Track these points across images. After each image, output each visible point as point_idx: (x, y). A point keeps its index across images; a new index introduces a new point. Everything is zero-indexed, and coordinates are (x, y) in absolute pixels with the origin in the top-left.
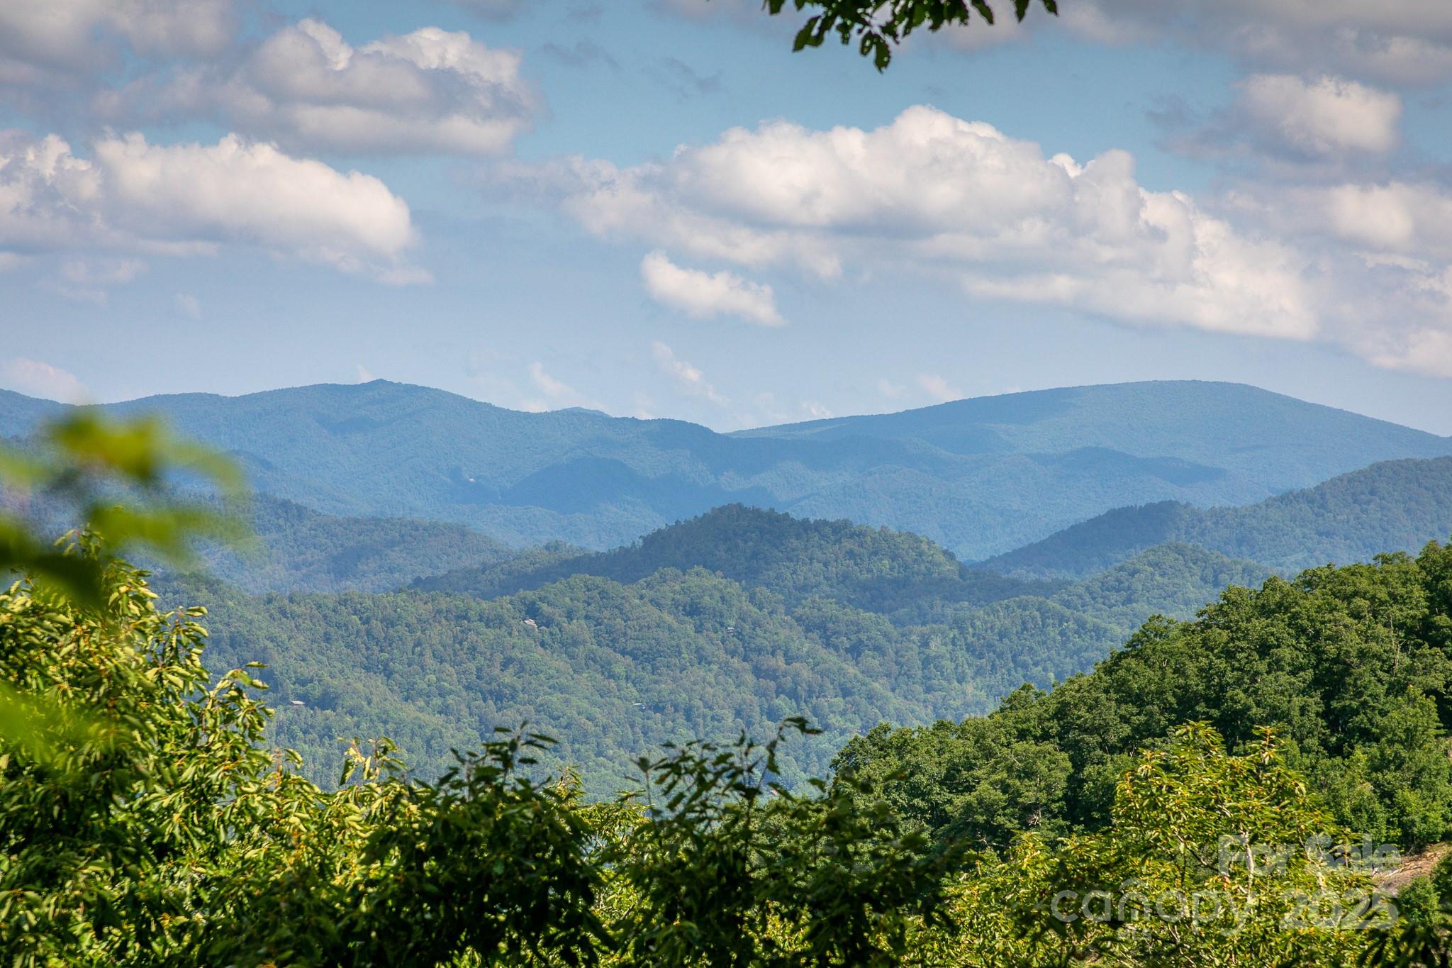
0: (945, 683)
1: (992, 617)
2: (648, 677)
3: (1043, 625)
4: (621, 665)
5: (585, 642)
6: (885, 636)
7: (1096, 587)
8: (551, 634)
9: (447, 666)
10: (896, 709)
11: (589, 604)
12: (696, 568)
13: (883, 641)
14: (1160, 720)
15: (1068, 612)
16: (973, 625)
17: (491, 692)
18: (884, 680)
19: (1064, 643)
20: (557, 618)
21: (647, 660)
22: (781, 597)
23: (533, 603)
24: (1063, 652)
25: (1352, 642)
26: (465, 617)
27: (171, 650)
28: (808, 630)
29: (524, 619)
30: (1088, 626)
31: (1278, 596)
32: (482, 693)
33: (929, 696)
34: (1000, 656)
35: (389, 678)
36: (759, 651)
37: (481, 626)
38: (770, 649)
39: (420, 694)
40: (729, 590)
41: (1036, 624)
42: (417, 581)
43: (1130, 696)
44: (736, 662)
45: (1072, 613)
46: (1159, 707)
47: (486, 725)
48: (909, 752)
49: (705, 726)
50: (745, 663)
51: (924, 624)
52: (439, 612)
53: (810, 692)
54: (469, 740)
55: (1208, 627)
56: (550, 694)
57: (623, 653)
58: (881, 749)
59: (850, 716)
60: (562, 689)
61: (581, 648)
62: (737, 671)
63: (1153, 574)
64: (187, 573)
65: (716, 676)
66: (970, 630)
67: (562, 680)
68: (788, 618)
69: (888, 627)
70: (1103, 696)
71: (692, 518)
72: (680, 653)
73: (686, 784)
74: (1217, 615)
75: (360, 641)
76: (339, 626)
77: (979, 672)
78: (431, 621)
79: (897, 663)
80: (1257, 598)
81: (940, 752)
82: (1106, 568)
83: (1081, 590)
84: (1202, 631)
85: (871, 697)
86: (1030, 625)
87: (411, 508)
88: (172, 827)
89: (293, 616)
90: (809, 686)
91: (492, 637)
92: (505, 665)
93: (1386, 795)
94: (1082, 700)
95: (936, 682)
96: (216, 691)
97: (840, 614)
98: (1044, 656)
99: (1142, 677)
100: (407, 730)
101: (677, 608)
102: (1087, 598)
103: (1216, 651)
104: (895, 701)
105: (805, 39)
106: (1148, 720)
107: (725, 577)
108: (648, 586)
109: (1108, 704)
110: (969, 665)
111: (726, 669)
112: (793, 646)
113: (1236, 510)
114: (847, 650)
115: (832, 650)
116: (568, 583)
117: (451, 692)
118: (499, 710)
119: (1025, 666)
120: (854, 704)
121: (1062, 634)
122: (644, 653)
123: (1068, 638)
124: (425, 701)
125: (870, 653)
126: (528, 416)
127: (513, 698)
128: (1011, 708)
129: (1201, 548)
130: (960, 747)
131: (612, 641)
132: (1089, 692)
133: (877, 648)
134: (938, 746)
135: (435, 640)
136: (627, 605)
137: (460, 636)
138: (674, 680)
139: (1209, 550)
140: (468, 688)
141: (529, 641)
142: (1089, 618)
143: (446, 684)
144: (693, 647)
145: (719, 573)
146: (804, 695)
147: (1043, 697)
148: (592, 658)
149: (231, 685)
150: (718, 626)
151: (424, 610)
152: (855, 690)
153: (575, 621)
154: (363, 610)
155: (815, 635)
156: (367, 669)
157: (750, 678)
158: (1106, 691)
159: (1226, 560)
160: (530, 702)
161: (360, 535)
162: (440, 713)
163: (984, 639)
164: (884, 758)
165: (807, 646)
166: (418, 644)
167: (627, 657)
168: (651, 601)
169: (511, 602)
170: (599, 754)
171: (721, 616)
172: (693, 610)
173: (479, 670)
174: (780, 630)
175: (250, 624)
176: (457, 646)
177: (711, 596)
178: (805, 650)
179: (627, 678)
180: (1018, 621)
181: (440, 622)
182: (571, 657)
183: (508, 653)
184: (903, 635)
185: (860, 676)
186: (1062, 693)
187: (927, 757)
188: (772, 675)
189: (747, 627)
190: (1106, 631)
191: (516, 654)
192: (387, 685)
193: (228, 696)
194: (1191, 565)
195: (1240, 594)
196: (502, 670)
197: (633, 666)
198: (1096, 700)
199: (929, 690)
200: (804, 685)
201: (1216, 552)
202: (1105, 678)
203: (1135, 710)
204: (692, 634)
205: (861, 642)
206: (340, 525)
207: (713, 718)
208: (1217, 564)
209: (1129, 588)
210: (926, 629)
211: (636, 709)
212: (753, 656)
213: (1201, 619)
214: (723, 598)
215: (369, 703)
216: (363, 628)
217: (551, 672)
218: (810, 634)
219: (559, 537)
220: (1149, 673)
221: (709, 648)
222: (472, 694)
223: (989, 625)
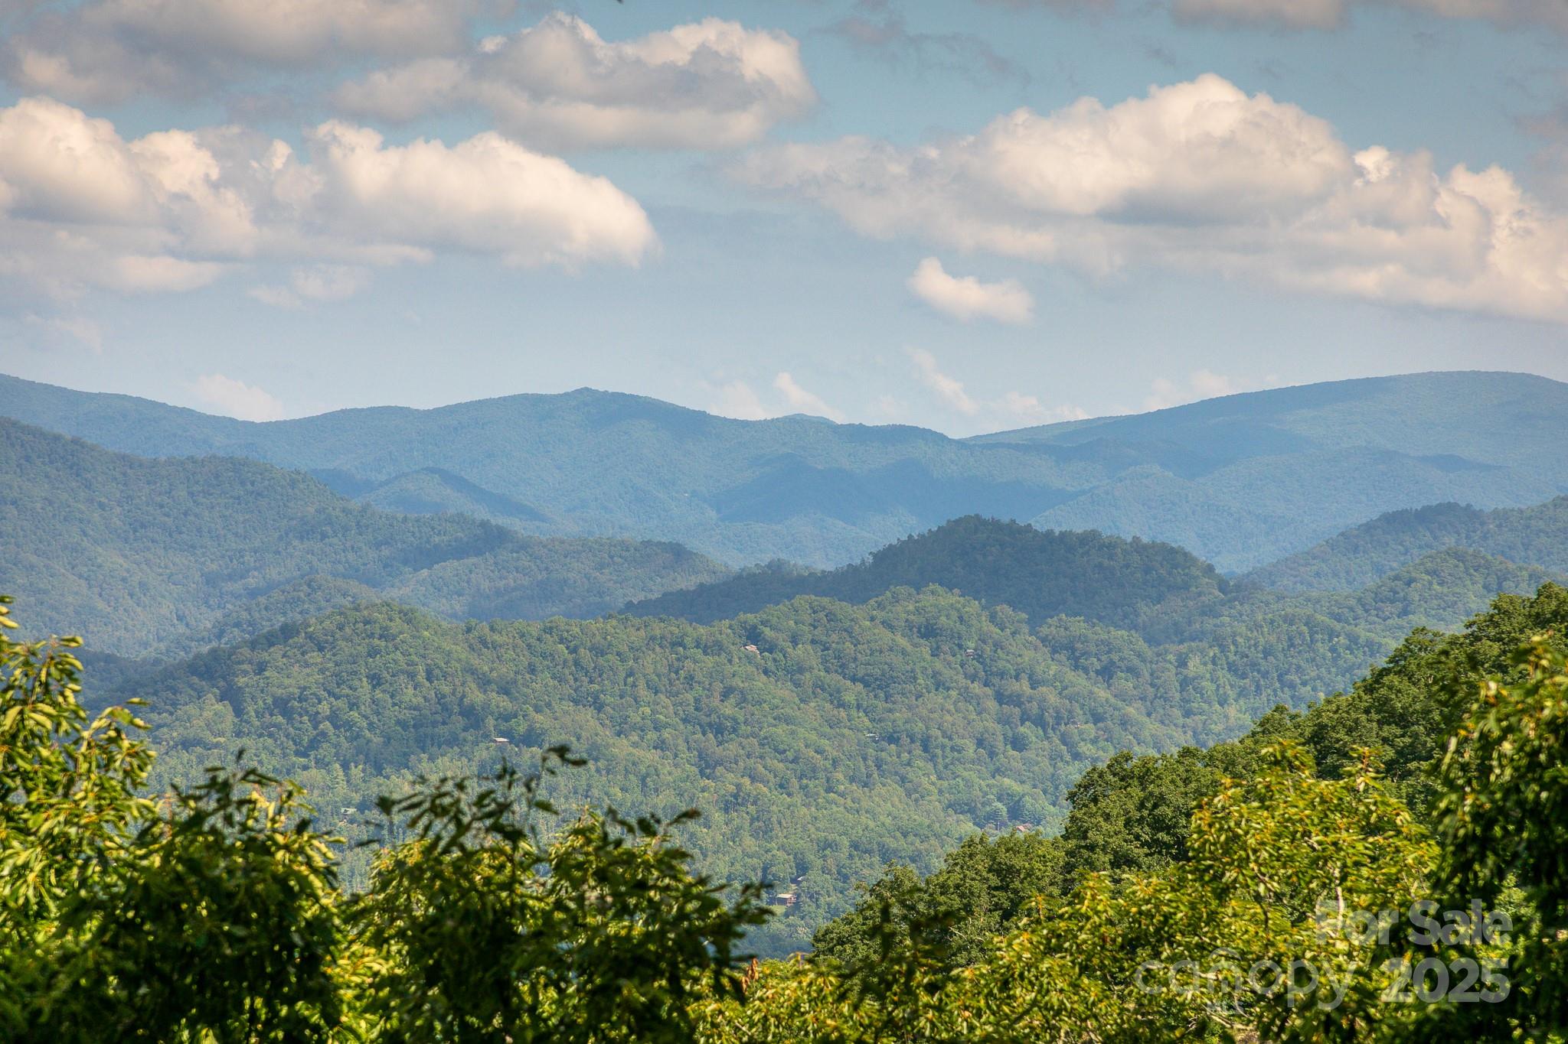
0: (1205, 706)
1: (1255, 633)
2: (881, 705)
3: (1311, 641)
4: (852, 693)
5: (811, 668)
6: (1139, 656)
7: (1369, 599)
8: (775, 660)
9: (663, 697)
10: (1152, 736)
11: (815, 628)
12: (932, 586)
13: (1136, 661)
14: (1426, 742)
15: (1338, 626)
16: (1235, 643)
17: (710, 725)
18: (1139, 704)
19: (1334, 660)
20: (781, 642)
21: (880, 687)
22: (1024, 616)
23: (755, 627)
24: (1333, 670)
26: (681, 644)
27: (40, 685)
28: (1054, 651)
29: (745, 645)
30: (1360, 641)
31: (1554, 604)
32: (701, 726)
33: (1188, 721)
34: (1265, 675)
35: (599, 711)
36: (1002, 675)
37: (698, 653)
38: (1013, 673)
39: (634, 728)
40: (967, 609)
41: (1304, 640)
42: (630, 605)
43: (1393, 717)
44: (976, 688)
45: (1343, 628)
46: (1425, 728)
47: (706, 761)
48: (1152, 782)
49: (944, 757)
50: (987, 689)
51: (1181, 642)
52: (653, 638)
53: (1058, 719)
54: (688, 776)
55: (1478, 639)
56: (775, 726)
57: (854, 680)
58: (1122, 780)
59: (1102, 744)
60: (788, 720)
61: (808, 675)
62: (978, 697)
63: (1431, 583)
64: (378, 601)
65: (955, 703)
66: (1232, 648)
67: (788, 710)
68: (1032, 639)
69: (1142, 645)
70: (1363, 717)
71: (926, 532)
72: (915, 678)
74: (1488, 626)
75: (567, 671)
76: (544, 656)
77: (1242, 693)
78: (644, 649)
79: (1152, 685)
80: (1531, 607)
81: (1186, 781)
82: (1380, 577)
83: (1353, 602)
84: (1471, 644)
85: (1124, 723)
86: (1298, 641)
87: (621, 528)
89: (495, 646)
90: (1057, 712)
91: (711, 665)
92: (725, 695)
94: (1340, 721)
95: (1195, 705)
96: (91, 731)
97: (1089, 633)
98: (1313, 674)
99: (1406, 696)
100: (621, 768)
101: (911, 630)
102: (1360, 611)
103: (1486, 665)
104: (1151, 727)
106: (1413, 743)
107: (962, 595)
108: (879, 606)
109: (1369, 726)
110: (1232, 686)
111: (966, 696)
112: (1039, 669)
113: (1521, 511)
114: (1097, 672)
115: (1081, 672)
116: (792, 605)
117: (667, 725)
118: (720, 744)
119: (1292, 686)
120: (1106, 730)
121: (1333, 650)
122: (876, 679)
123: (1339, 655)
124: (639, 735)
125: (1123, 675)
126: (745, 424)
127: (735, 730)
128: (1263, 732)
129: (1483, 553)
131: (840, 667)
132: (1348, 712)
133: (1131, 670)
134: (1184, 775)
135: (650, 669)
136: (856, 628)
137: (676, 664)
138: (910, 708)
139: (1493, 555)
140: (685, 721)
141: (751, 669)
142: (1362, 632)
143: (661, 717)
144: (930, 671)
145: (956, 591)
146: (1051, 721)
147: (1299, 719)
148: (819, 686)
149: (110, 725)
150: (956, 648)
151: (638, 637)
152: (1107, 715)
153: (800, 646)
154: (570, 638)
155: (1062, 657)
156: (576, 702)
157: (992, 705)
158: (1367, 711)
159: (1511, 566)
160: (754, 735)
161: (566, 557)
162: (655, 748)
163: (1247, 657)
164: (1125, 789)
165: (1054, 668)
166: (631, 674)
167: (857, 684)
168: (883, 623)
169: (730, 627)
170: (829, 790)
171: (960, 638)
172: (929, 631)
173: (697, 700)
174: (1025, 652)
175: (448, 655)
176: (673, 675)
177: (948, 616)
178: (1052, 673)
179: (859, 707)
180: (1284, 637)
181: (654, 650)
182: (797, 685)
183: (728, 682)
184: (1158, 655)
185: (1113, 700)
186: (1319, 716)
187: (1172, 787)
188: (1016, 700)
189: (988, 649)
190: (1380, 645)
191: (737, 682)
192: (598, 719)
193: (105, 736)
194: (1472, 571)
195: (1512, 602)
196: (722, 701)
197: (864, 694)
198: (1356, 721)
199: (1188, 714)
200: (1051, 711)
201: (1500, 558)
202: (1366, 697)
203: (1399, 732)
204: (928, 657)
205: (1112, 663)
206: (544, 546)
207: (952, 749)
208: (1500, 570)
209: (1405, 599)
210: (1183, 648)
211: (869, 740)
212: (996, 680)
213: (1469, 631)
214: (961, 619)
215: (578, 739)
216: (570, 657)
217: (776, 701)
218: (1056, 656)
219: (782, 556)
220: (1414, 690)
221: (947, 673)
222: (690, 727)
223: (1252, 642)
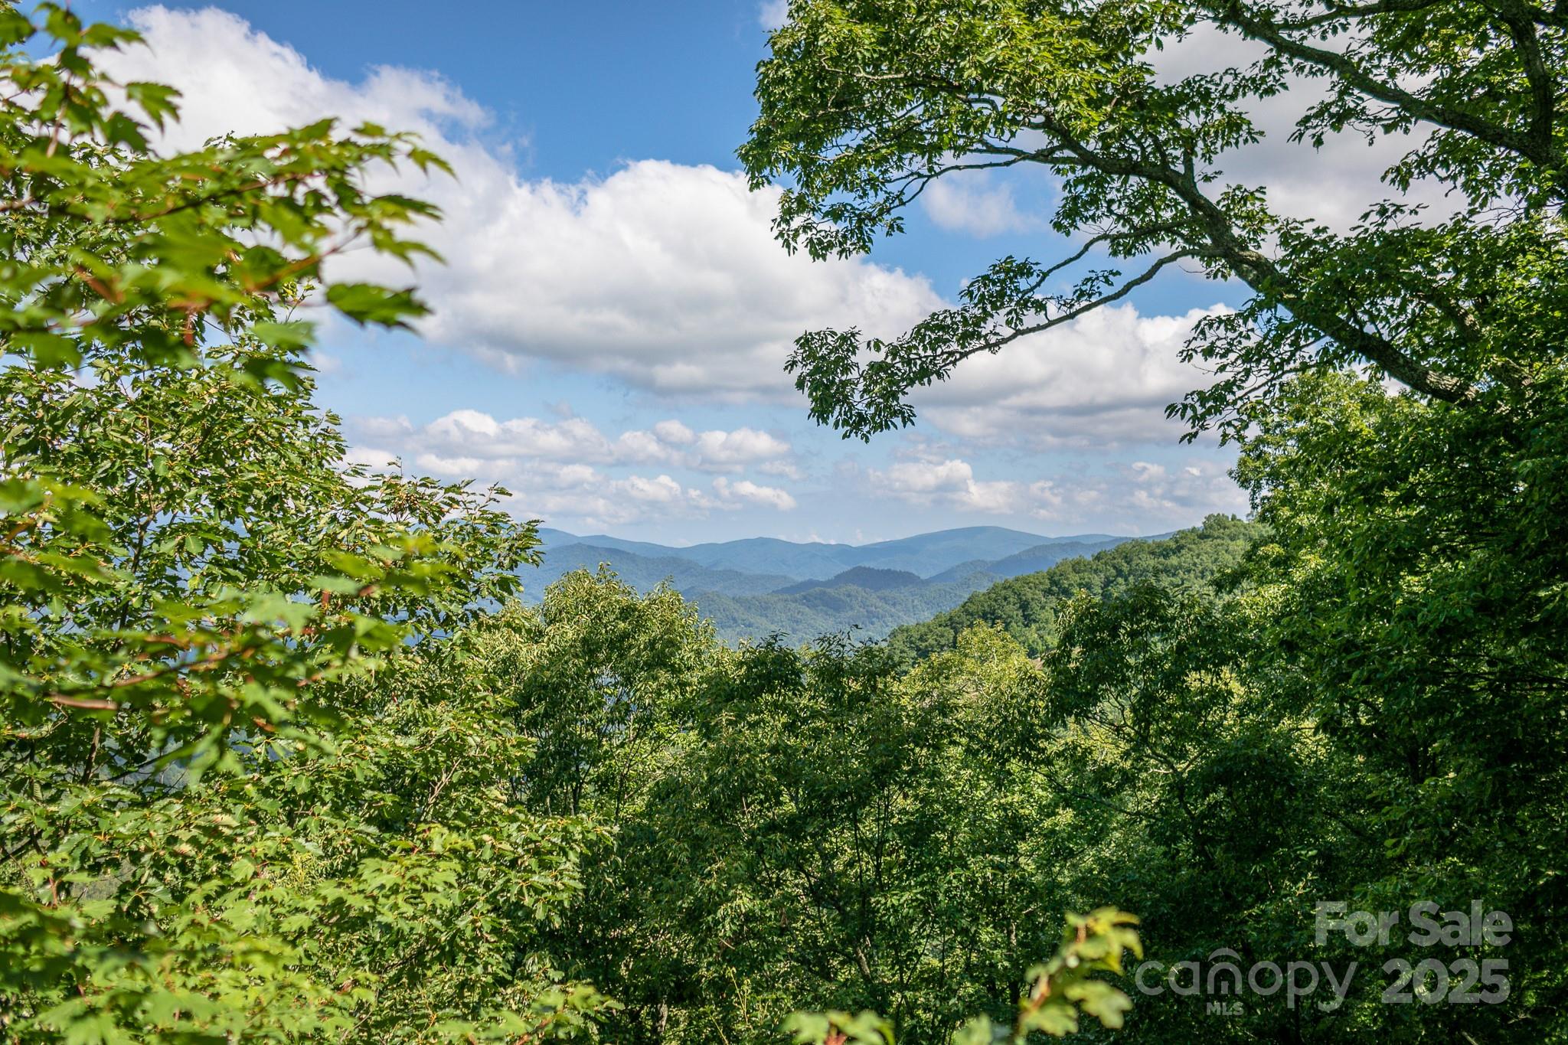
0: (919, 612)
3: (945, 595)
7: (959, 584)
8: (811, 604)
10: (906, 620)
12: (850, 583)
13: (902, 601)
14: (977, 619)
15: (951, 591)
16: (926, 595)
18: (902, 612)
19: (951, 600)
22: (873, 591)
23: (806, 594)
24: (951, 602)
25: (1030, 596)
26: (787, 600)
28: (881, 599)
29: (803, 600)
30: (957, 595)
31: (1009, 584)
32: (793, 621)
33: (915, 616)
34: (934, 604)
36: (868, 606)
37: (791, 603)
38: (871, 605)
40: (859, 589)
41: (943, 595)
42: (773, 591)
43: (969, 613)
44: (861, 610)
45: (953, 591)
46: (977, 616)
48: (909, 631)
51: (912, 595)
52: (780, 599)
55: (990, 593)
56: (811, 620)
57: (830, 608)
58: (902, 631)
59: (894, 623)
60: (814, 619)
61: (819, 607)
63: (974, 580)
66: (925, 597)
67: (814, 616)
71: (848, 570)
72: (846, 608)
73: (826, 644)
74: (992, 590)
75: (758, 608)
76: (752, 604)
77: (928, 609)
78: (778, 602)
79: (906, 607)
80: (1003, 585)
82: (962, 579)
83: (955, 585)
84: (988, 594)
85: (899, 617)
88: (691, 662)
90: (882, 615)
91: (794, 606)
92: (798, 613)
93: (1041, 637)
94: (956, 615)
95: (916, 612)
97: (889, 595)
98: (946, 603)
99: (972, 608)
102: (957, 587)
103: (992, 600)
104: (905, 618)
105: (845, 436)
107: (857, 586)
108: (836, 589)
109: (963, 615)
110: (925, 607)
111: (859, 612)
112: (877, 604)
113: (996, 561)
114: (892, 604)
116: (814, 590)
118: (797, 625)
119: (941, 606)
121: (950, 597)
122: (837, 609)
123: (952, 598)
125: (898, 605)
127: (801, 622)
128: (937, 618)
129: (987, 572)
130: (923, 630)
131: (827, 605)
132: (958, 612)
133: (900, 603)
134: (918, 630)
135: (779, 607)
137: (785, 606)
139: (989, 572)
142: (957, 592)
143: (783, 619)
147: (946, 615)
151: (777, 599)
152: (895, 615)
154: (759, 600)
155: (883, 601)
157: (865, 614)
158: (963, 612)
159: (994, 575)
160: (806, 623)
163: (929, 599)
164: (903, 633)
165: (881, 604)
168: (838, 593)
169: (800, 594)
171: (857, 597)
174: (873, 600)
176: (785, 608)
177: (854, 591)
181: (780, 602)
184: (907, 599)
185: (896, 611)
186: (951, 613)
187: (915, 633)
188: (872, 612)
189: (864, 600)
190: (962, 596)
194: (985, 576)
195: (998, 584)
198: (960, 614)
199: (914, 614)
201: (991, 573)
202: (962, 608)
203: (971, 617)
205: (896, 602)
208: (992, 576)
209: (968, 584)
210: (913, 597)
212: (866, 608)
213: (988, 591)
216: (759, 605)
223: (931, 595)
